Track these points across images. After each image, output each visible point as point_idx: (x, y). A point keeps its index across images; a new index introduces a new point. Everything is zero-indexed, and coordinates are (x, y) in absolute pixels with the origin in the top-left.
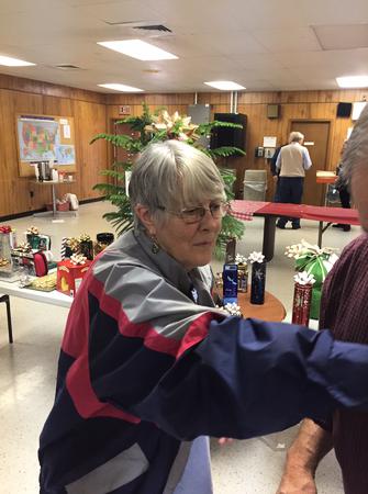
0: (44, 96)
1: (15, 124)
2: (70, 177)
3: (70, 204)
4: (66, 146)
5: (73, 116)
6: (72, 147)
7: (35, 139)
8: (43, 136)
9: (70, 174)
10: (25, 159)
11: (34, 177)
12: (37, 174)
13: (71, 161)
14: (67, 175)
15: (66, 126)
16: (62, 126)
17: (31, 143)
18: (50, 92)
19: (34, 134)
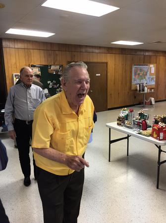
0: (145, 56)
1: (131, 69)
2: (153, 90)
3: (151, 102)
4: (152, 77)
5: (156, 63)
6: (155, 77)
7: (139, 74)
8: (142, 73)
9: (153, 89)
10: (134, 83)
11: (137, 90)
12: (138, 89)
13: (153, 83)
14: (151, 89)
15: (153, 68)
16: (151, 68)
17: (137, 76)
18: (147, 54)
19: (139, 72)
